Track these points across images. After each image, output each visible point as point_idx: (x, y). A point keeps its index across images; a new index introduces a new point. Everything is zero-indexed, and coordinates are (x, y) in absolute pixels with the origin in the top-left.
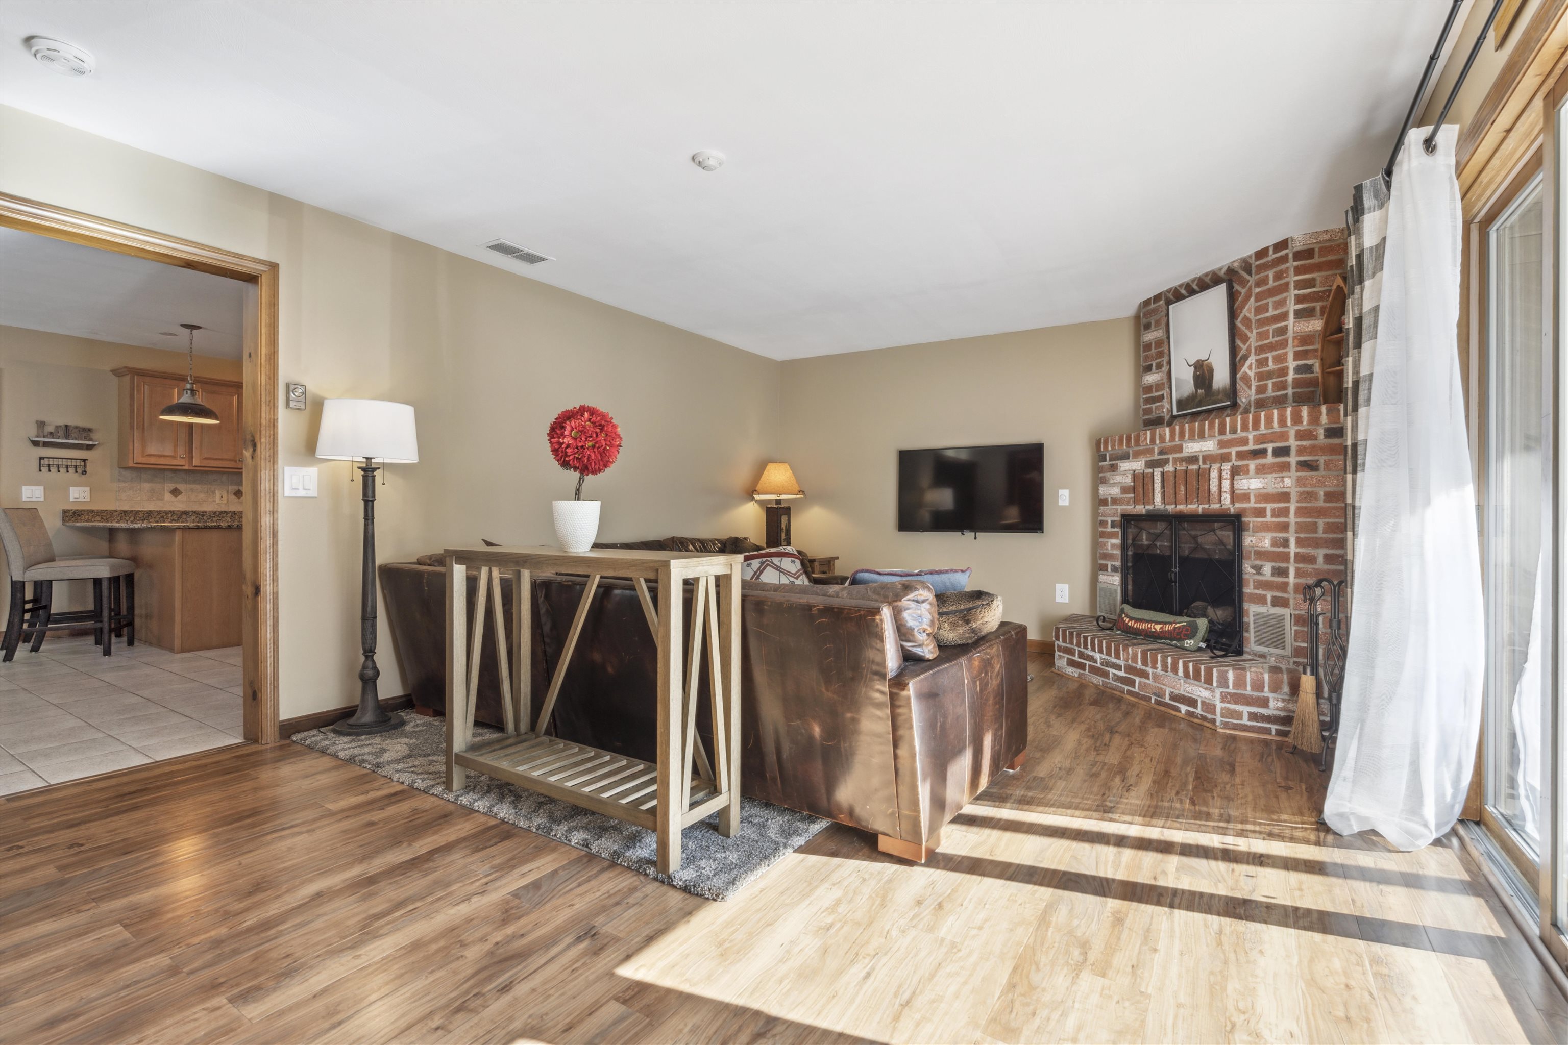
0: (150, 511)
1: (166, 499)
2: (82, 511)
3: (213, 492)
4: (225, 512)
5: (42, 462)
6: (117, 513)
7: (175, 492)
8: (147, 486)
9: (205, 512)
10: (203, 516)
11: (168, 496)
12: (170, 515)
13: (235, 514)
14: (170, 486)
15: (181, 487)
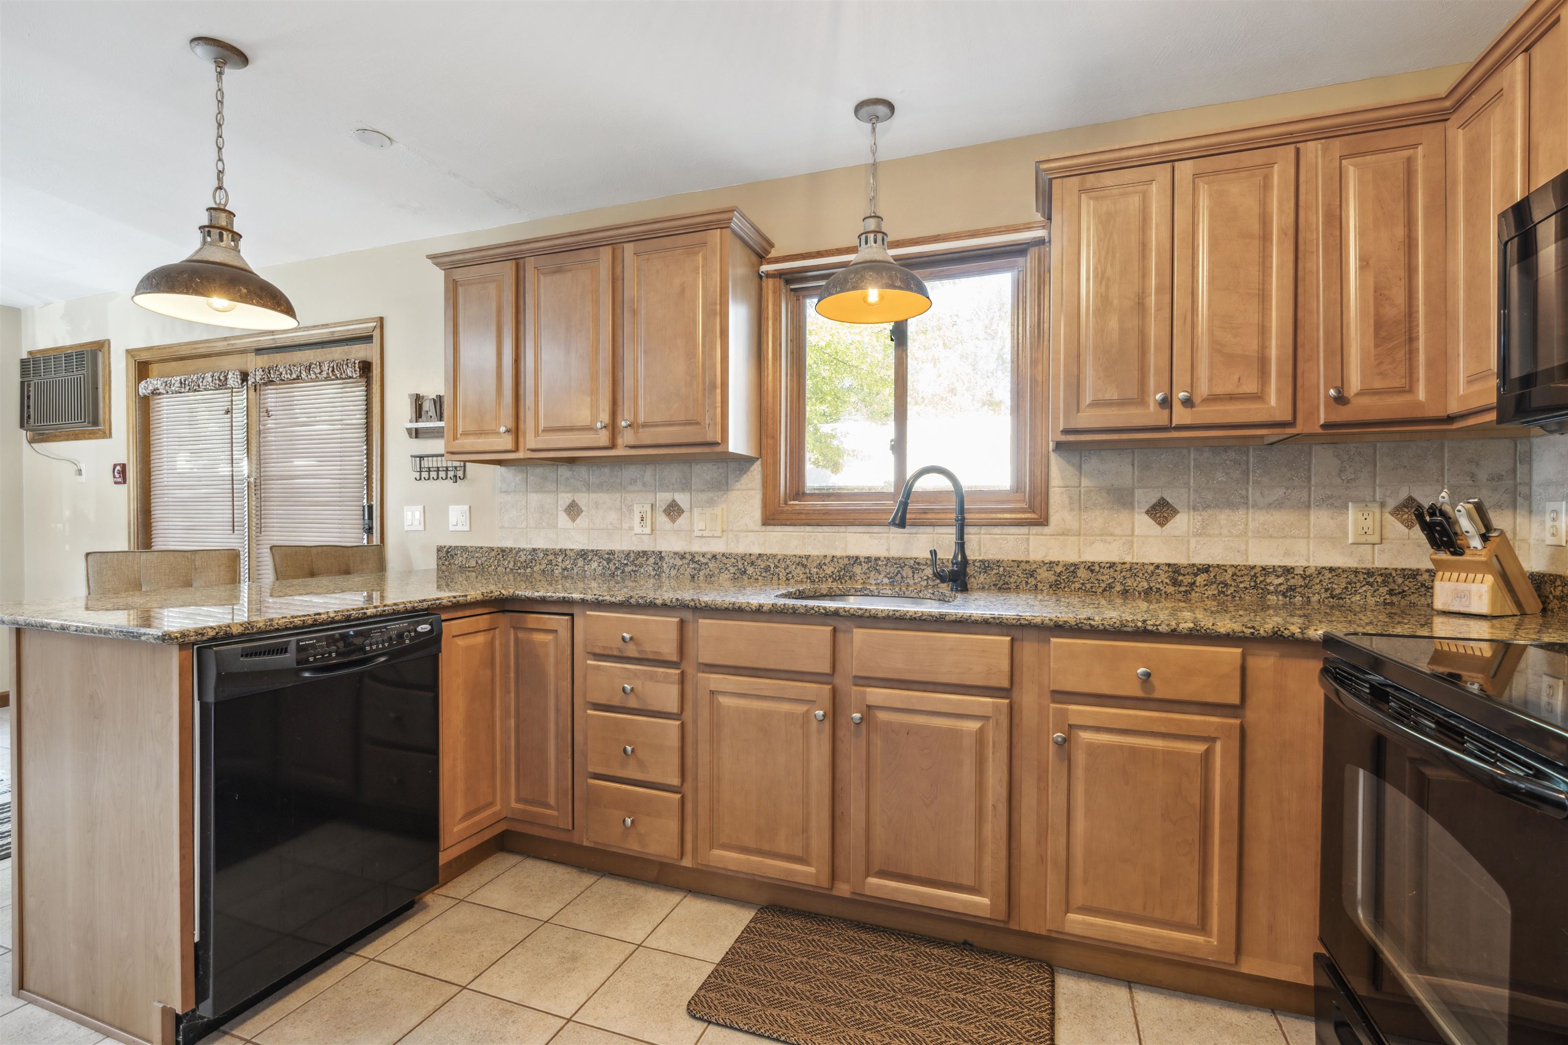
0: (534, 550)
1: (559, 526)
2: (456, 547)
3: (630, 509)
4: (645, 553)
5: (426, 463)
6: (493, 554)
7: (573, 510)
8: (534, 498)
9: (612, 553)
10: (609, 561)
11: (563, 519)
12: (560, 559)
13: (662, 558)
14: (565, 499)
15: (582, 499)
